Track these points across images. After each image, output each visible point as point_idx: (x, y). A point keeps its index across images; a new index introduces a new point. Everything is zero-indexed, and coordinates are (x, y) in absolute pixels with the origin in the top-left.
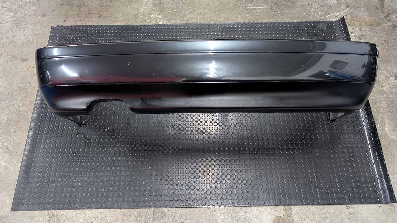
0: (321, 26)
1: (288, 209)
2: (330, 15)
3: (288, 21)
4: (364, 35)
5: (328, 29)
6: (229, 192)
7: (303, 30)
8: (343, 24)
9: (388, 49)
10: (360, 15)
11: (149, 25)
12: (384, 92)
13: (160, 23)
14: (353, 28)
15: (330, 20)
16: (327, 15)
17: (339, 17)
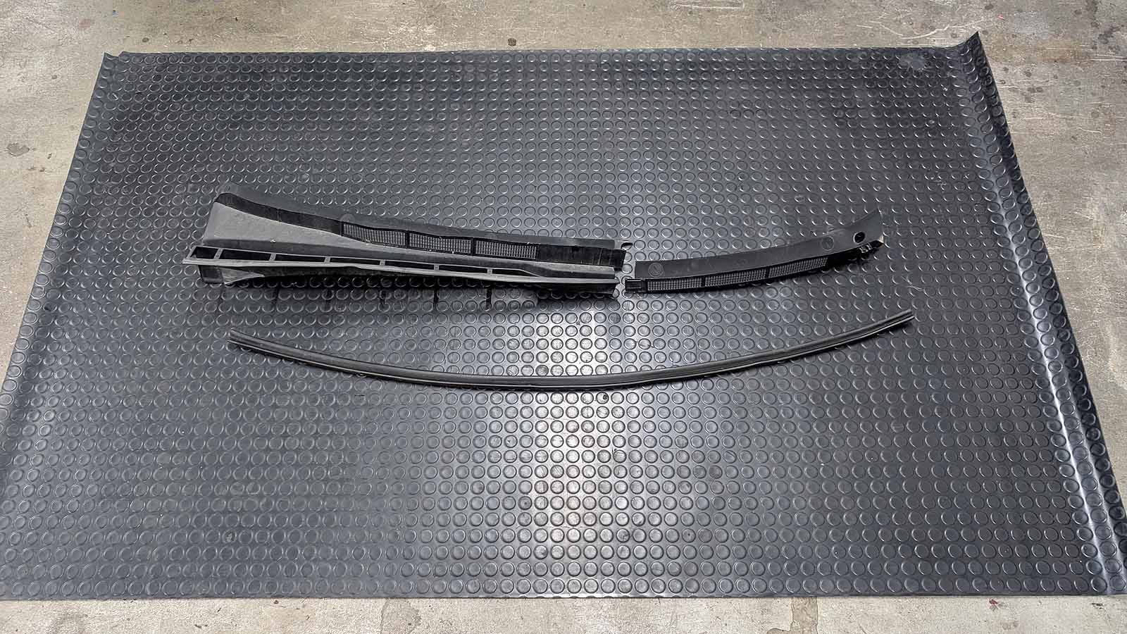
0: (909, 62)
1: (806, 606)
2: (935, 31)
3: (812, 45)
4: (1040, 90)
5: (932, 71)
6: (621, 553)
7: (855, 72)
8: (977, 53)
9: (1112, 129)
10: (1027, 31)
11: (395, 55)
12: (1104, 255)
13: (430, 48)
14: (1006, 70)
15: (937, 44)
16: (928, 30)
17: (964, 34)
